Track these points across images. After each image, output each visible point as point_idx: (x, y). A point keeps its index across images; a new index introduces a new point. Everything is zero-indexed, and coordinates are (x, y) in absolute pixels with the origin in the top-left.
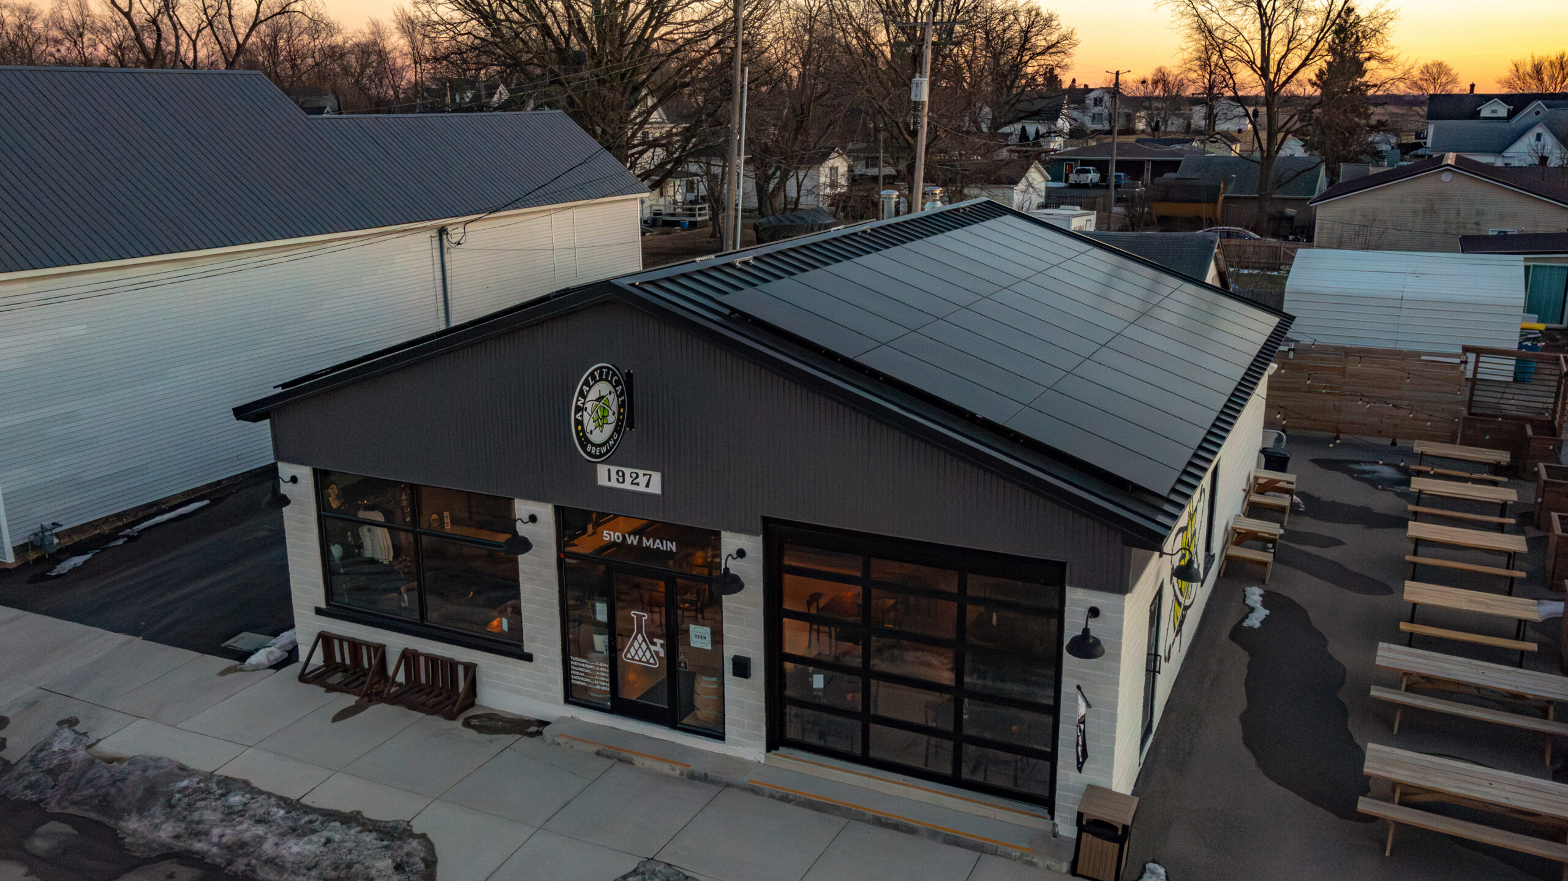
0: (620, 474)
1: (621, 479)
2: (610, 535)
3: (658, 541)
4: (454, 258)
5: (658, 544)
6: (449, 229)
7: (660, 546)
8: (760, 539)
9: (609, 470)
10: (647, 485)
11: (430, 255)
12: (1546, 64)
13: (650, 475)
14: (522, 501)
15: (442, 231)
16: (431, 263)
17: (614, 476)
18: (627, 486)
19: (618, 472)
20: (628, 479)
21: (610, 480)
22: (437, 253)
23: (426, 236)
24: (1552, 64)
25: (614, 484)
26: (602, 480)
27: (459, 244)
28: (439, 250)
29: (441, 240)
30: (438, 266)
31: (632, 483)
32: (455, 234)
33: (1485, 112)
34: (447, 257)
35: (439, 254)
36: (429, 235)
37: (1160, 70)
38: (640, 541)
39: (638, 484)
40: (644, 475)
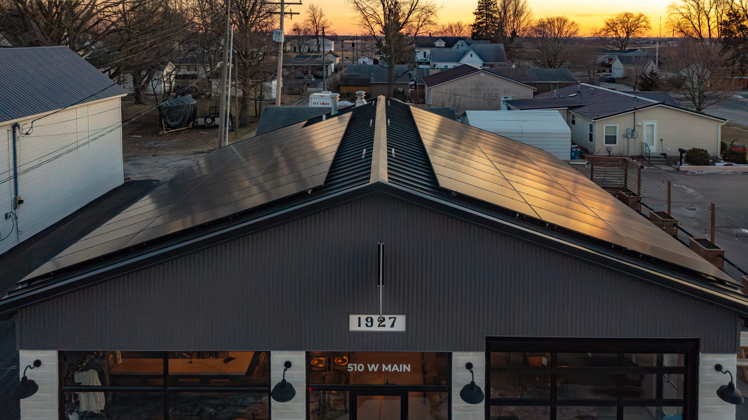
0: (369, 320)
1: (369, 324)
2: (354, 367)
3: (395, 365)
4: (23, 143)
5: (395, 368)
6: (21, 125)
7: (397, 369)
8: (483, 354)
9: (359, 318)
10: (392, 326)
11: (7, 143)
12: (453, 26)
13: (395, 318)
14: (277, 352)
15: (15, 126)
16: (7, 148)
17: (363, 322)
18: (375, 328)
19: (367, 320)
20: (376, 323)
21: (359, 326)
22: (11, 141)
23: (5, 130)
24: (455, 26)
25: (363, 328)
26: (353, 326)
27: (27, 134)
28: (12, 139)
29: (14, 132)
30: (11, 150)
31: (379, 326)
32: (25, 128)
33: (437, 44)
34: (18, 143)
35: (12, 142)
36: (6, 130)
37: (295, 25)
38: (380, 368)
39: (384, 326)
40: (390, 318)
